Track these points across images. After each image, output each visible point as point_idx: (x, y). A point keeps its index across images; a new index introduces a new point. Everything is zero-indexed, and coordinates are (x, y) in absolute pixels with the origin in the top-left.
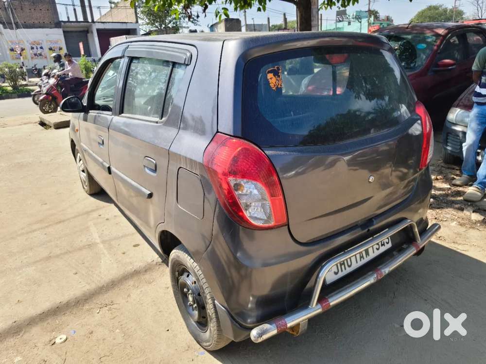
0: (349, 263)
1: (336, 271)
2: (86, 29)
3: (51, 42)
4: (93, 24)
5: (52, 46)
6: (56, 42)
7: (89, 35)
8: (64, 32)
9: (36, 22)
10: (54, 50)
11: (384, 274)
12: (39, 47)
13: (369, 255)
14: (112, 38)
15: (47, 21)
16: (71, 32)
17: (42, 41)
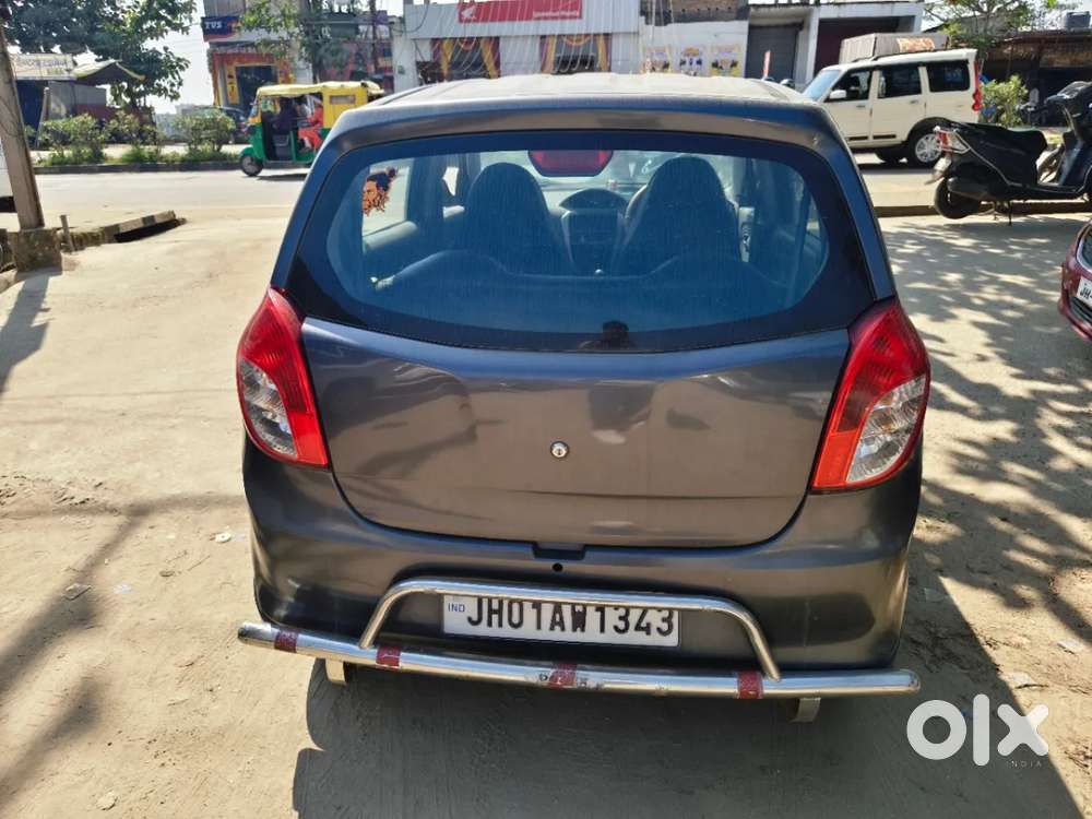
0: (516, 619)
1: (475, 617)
2: (800, 20)
3: (720, 49)
4: (815, 8)
5: (720, 58)
6: (729, 50)
7: (801, 33)
8: (751, 28)
9: (704, 8)
10: (721, 68)
11: (577, 684)
12: (695, 59)
13: (583, 630)
14: (846, 41)
15: (723, 8)
16: (769, 27)
17: (705, 48)
